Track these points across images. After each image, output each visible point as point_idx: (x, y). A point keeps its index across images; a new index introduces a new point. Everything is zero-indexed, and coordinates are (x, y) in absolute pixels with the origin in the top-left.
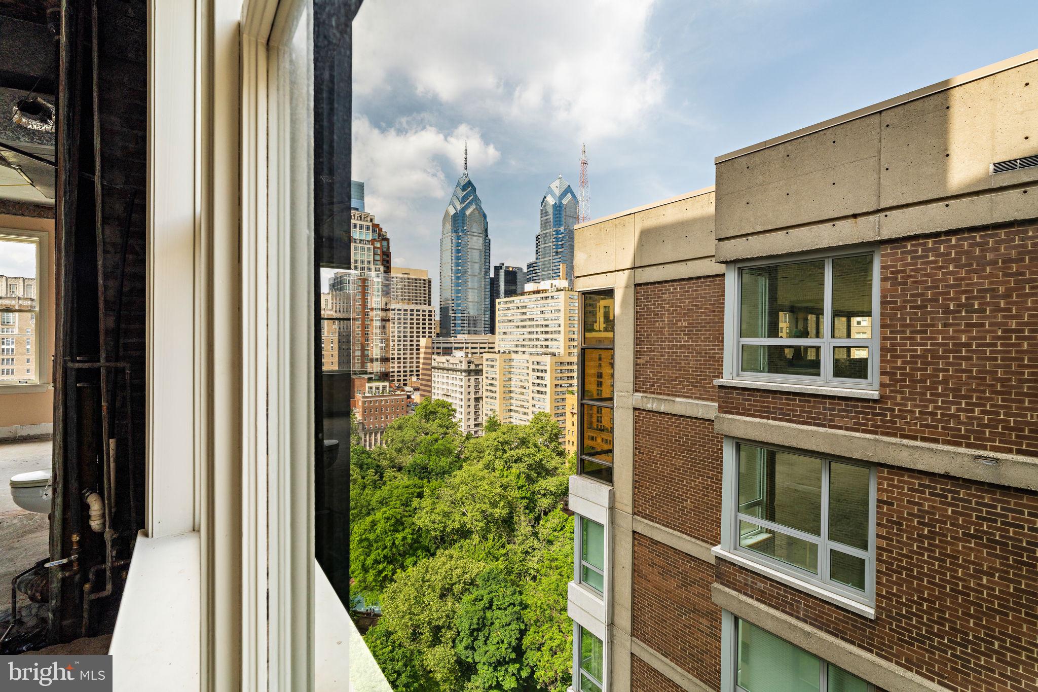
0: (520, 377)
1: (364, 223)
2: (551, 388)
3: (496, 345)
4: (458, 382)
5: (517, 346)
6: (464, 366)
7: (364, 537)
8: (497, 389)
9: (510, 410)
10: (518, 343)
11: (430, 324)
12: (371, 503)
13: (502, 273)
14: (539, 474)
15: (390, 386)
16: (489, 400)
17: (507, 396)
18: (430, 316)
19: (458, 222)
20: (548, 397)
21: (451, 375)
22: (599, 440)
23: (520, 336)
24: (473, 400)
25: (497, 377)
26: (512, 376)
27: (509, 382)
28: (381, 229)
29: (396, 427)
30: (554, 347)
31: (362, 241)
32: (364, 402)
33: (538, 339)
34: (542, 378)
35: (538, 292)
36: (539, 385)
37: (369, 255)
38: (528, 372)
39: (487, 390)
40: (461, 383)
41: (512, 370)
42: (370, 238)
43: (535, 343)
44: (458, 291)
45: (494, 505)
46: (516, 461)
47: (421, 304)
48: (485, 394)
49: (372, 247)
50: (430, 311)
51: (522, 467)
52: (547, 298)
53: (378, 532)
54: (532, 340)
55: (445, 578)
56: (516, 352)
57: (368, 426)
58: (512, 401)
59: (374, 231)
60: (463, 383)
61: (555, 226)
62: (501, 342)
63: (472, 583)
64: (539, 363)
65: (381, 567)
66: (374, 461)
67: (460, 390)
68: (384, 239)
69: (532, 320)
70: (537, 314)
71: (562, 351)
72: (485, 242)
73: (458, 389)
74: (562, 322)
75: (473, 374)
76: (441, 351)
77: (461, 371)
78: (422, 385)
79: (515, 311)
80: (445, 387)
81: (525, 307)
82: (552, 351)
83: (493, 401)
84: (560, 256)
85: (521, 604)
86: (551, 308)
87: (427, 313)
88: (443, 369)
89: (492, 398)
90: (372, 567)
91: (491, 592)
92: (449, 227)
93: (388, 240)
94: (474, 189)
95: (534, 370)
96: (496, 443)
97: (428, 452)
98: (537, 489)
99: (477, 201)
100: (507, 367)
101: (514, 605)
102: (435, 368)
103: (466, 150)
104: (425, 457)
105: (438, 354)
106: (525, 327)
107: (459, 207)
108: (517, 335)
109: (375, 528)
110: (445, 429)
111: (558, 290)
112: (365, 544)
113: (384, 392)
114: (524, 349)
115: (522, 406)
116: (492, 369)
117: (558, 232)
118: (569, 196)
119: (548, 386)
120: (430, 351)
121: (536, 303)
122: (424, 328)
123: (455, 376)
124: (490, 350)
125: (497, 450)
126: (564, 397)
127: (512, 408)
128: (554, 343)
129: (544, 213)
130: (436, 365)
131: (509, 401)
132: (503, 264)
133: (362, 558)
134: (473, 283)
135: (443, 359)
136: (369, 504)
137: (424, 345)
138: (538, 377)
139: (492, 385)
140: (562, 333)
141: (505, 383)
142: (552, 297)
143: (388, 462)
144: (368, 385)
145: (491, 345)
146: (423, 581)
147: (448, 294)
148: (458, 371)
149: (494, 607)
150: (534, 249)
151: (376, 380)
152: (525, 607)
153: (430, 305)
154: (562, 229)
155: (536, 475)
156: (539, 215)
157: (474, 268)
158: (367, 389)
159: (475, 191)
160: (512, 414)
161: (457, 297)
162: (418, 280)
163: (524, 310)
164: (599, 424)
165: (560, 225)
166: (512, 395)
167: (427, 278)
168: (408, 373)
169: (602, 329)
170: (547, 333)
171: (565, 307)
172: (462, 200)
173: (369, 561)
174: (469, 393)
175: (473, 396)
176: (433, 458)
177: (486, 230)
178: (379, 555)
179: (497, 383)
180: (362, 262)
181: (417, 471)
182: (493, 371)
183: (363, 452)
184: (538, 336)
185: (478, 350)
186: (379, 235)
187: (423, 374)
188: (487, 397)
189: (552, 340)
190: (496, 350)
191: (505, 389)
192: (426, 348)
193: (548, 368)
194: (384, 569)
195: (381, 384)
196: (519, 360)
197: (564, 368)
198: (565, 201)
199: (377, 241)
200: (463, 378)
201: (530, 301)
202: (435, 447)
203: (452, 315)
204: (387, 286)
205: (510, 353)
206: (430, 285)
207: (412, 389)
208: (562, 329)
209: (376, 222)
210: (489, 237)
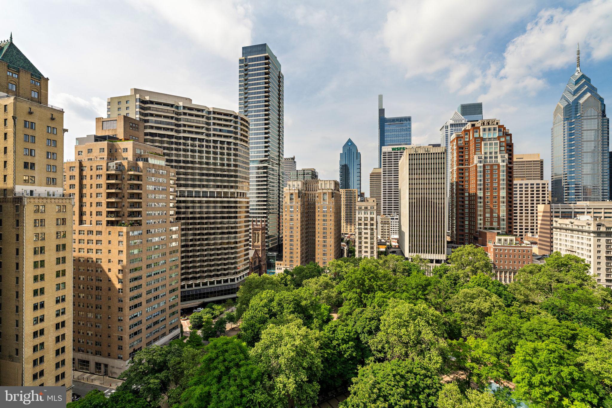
1: (492, 127)
4: (585, 241)
6: (592, 228)
7: (527, 358)
11: (544, 194)
12: (522, 329)
15: (516, 240)
18: (544, 188)
19: (572, 110)
21: (576, 235)
24: (603, 258)
28: (505, 128)
29: (528, 271)
31: (490, 139)
32: (495, 250)
37: (496, 148)
40: (589, 243)
42: (496, 136)
44: (570, 167)
47: (535, 179)
49: (498, 142)
50: (543, 184)
53: (542, 358)
57: (499, 266)
59: (500, 131)
60: (592, 243)
65: (547, 389)
66: (510, 294)
67: (588, 248)
68: (507, 135)
72: (603, 122)
73: (585, 247)
75: (603, 235)
76: (560, 214)
77: (589, 232)
78: (540, 240)
80: (569, 244)
87: (541, 186)
88: (567, 230)
90: (539, 386)
92: (561, 117)
93: (510, 135)
94: (588, 80)
102: (556, 228)
103: (578, 51)
104: (563, 302)
105: (556, 217)
107: (571, 99)
109: (537, 354)
110: (581, 280)
112: (529, 364)
113: (511, 244)
120: (548, 214)
122: (538, 197)
123: (580, 236)
130: (558, 226)
133: (528, 375)
135: (567, 221)
136: (519, 330)
137: (542, 210)
143: (522, 297)
144: (497, 238)
147: (561, 171)
148: (585, 232)
151: (502, 235)
153: (542, 179)
158: (497, 241)
159: (590, 82)
161: (571, 171)
162: (531, 162)
167: (539, 159)
168: (524, 231)
172: (575, 93)
173: (535, 380)
174: (599, 252)
175: (603, 254)
176: (572, 304)
177: (604, 112)
178: (545, 379)
180: (491, 153)
181: (555, 311)
183: (500, 285)
186: (503, 132)
187: (541, 232)
192: (544, 212)
195: (509, 238)
199: (502, 137)
200: (592, 238)
202: (575, 294)
203: (565, 186)
204: (511, 168)
206: (542, 165)
207: (529, 243)
209: (500, 124)
210: (608, 116)
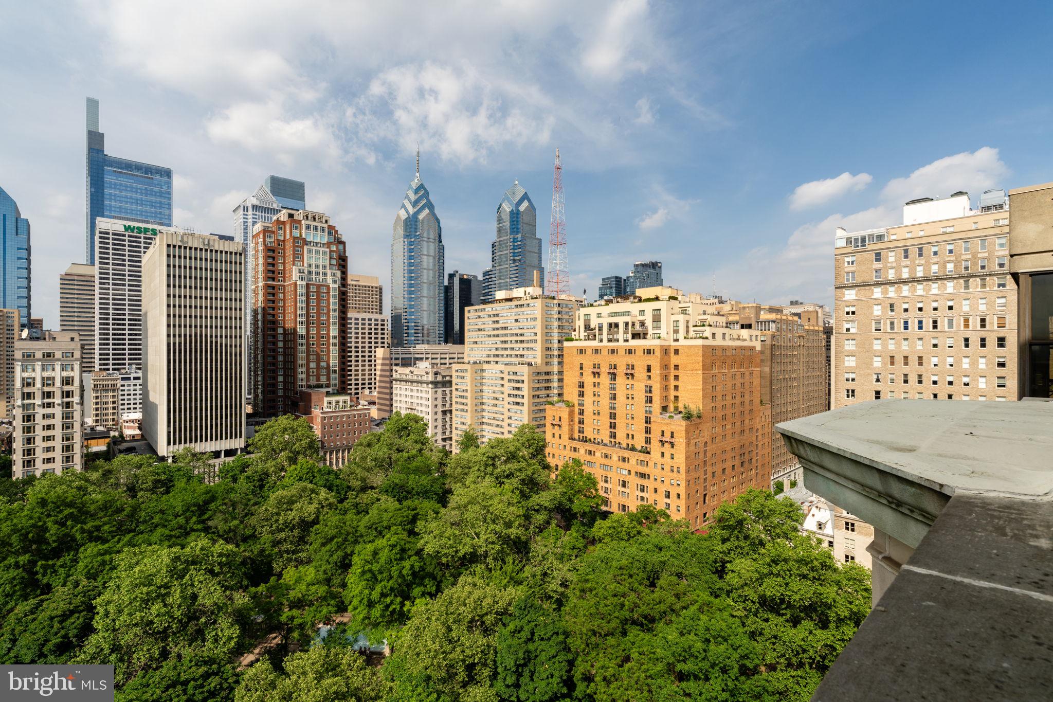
0: (492, 388)
1: (319, 225)
2: (529, 398)
3: (465, 356)
4: (424, 395)
5: (489, 356)
6: (431, 378)
7: (366, 568)
8: (468, 401)
9: (482, 423)
10: (489, 353)
11: (383, 334)
12: (359, 529)
13: (456, 281)
14: (531, 489)
15: (351, 401)
16: (459, 413)
17: (479, 408)
18: (383, 325)
19: (411, 226)
20: (525, 408)
21: (415, 387)
22: (582, 451)
23: (493, 346)
24: (440, 414)
25: (469, 388)
26: (484, 387)
27: (481, 394)
28: (336, 231)
29: (365, 444)
30: (529, 356)
31: (316, 244)
32: (323, 418)
33: (512, 349)
34: (518, 389)
35: (510, 300)
36: (515, 396)
37: (324, 259)
38: (502, 382)
39: (457, 403)
40: (427, 396)
41: (484, 381)
42: (325, 240)
43: (509, 352)
44: (410, 300)
45: (509, 525)
46: (508, 477)
47: (372, 312)
48: (454, 407)
49: (328, 250)
50: (383, 320)
51: (515, 482)
52: (522, 306)
53: (382, 561)
54: (506, 349)
55: (475, 608)
56: (487, 362)
57: (329, 443)
58: (484, 414)
59: (330, 233)
60: (429, 396)
61: (512, 233)
62: (470, 352)
63: (505, 612)
64: (515, 373)
65: (388, 600)
66: (343, 482)
67: (427, 403)
68: (339, 242)
69: (506, 328)
70: (511, 322)
71: (539, 361)
72: (439, 249)
73: (424, 402)
74: (539, 330)
75: (439, 385)
76: (399, 362)
77: (427, 383)
78: (378, 398)
79: (487, 319)
80: (409, 400)
81: (498, 315)
82: (528, 360)
83: (463, 413)
84: (518, 264)
85: (565, 633)
86: (527, 317)
87: (380, 322)
88: (406, 381)
89: (463, 410)
90: (380, 601)
91: (530, 622)
92: (401, 231)
93: (344, 243)
94: (427, 193)
95: (509, 381)
96: (485, 459)
97: (407, 471)
98: (531, 504)
99: (430, 206)
100: (479, 378)
101: (557, 633)
102: (396, 380)
103: (418, 152)
104: (403, 476)
105: (397, 365)
106: (498, 336)
107: (411, 210)
108: (490, 344)
109: (377, 557)
110: (420, 444)
111: (533, 298)
112: (368, 576)
113: (344, 407)
114: (497, 359)
115: (495, 418)
116: (462, 380)
117: (515, 240)
118: (526, 203)
119: (526, 397)
120: (388, 362)
121: (510, 311)
122: (376, 338)
123: (420, 389)
124: (460, 360)
125: (486, 465)
126: (542, 407)
127: (484, 420)
128: (530, 352)
129: (500, 220)
130: (398, 376)
131: (481, 414)
132: (457, 272)
133: (367, 591)
134: (426, 291)
135: (407, 370)
136: (356, 531)
137: (381, 356)
138: (514, 388)
139: (462, 397)
140: (539, 342)
141: (476, 394)
142: (528, 305)
143: (358, 483)
144: (326, 399)
145: (460, 356)
146: (447, 614)
147: (400, 304)
148: (424, 383)
149: (536, 638)
150: (491, 256)
151: (334, 394)
152: (567, 634)
153: (381, 313)
154: (519, 236)
155: (528, 491)
156: (496, 222)
157: (427, 276)
158: (325, 404)
159: (428, 195)
160: (484, 427)
161: (410, 305)
162: (368, 287)
163: (496, 319)
164: (581, 435)
165: (517, 233)
166: (484, 407)
167: (378, 285)
168: (360, 386)
169: (582, 337)
170: (522, 342)
171: (542, 315)
172: (415, 204)
173: (375, 595)
174: (436, 406)
175: (440, 409)
176: (412, 476)
177: (440, 236)
178: (385, 588)
179: (468, 394)
180: (317, 266)
181: (396, 491)
182: (463, 383)
183: (330, 472)
184: (512, 346)
185: (447, 361)
186: (335, 237)
187: (379, 387)
188: (457, 410)
189: (528, 349)
190: (466, 360)
191: (476, 401)
192: (384, 359)
193: (526, 378)
194: (392, 602)
195: (341, 398)
196: (491, 371)
197: (541, 378)
198: (522, 208)
199: (333, 244)
200: (430, 390)
201: (503, 309)
202: (414, 464)
203: (405, 324)
204: (344, 293)
205: (481, 363)
206: (381, 293)
207: (367, 403)
208: (539, 338)
209: (331, 223)
210: (443, 243)
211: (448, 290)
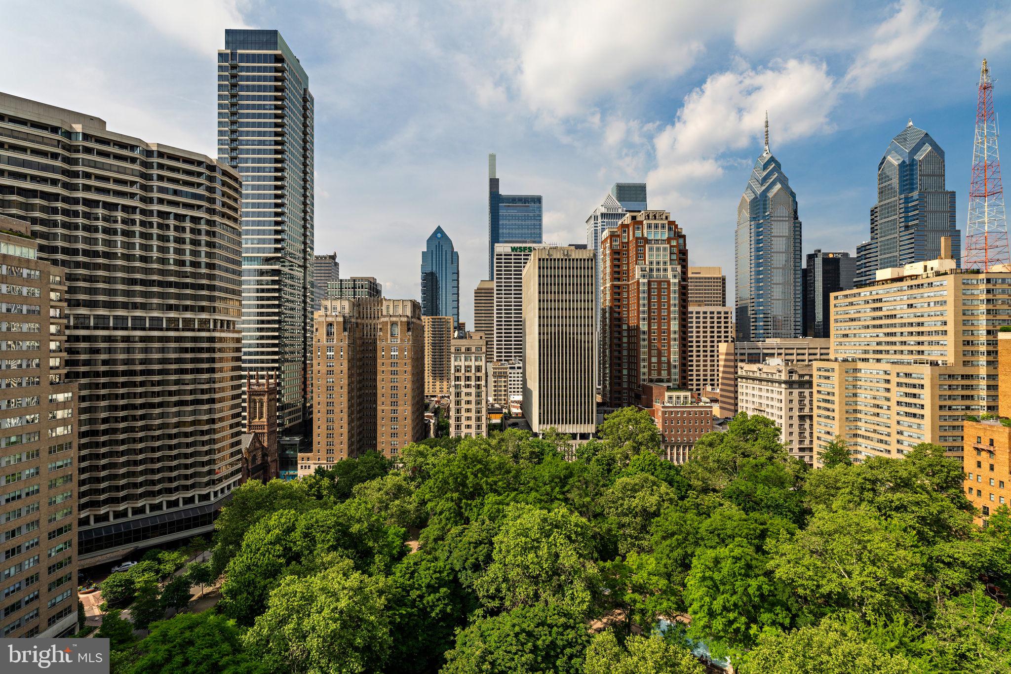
0: (872, 393)
1: (659, 222)
2: (932, 409)
3: (831, 351)
4: (775, 395)
5: (866, 352)
6: (784, 377)
7: (707, 574)
8: (836, 406)
9: (856, 435)
10: (867, 348)
11: (726, 327)
12: (700, 531)
13: (819, 261)
14: (937, 533)
15: (692, 397)
16: (822, 420)
17: (852, 416)
18: (726, 318)
19: (759, 206)
20: (927, 422)
21: (764, 386)
23: (872, 339)
24: (796, 419)
25: (836, 391)
26: (859, 391)
27: (854, 399)
28: (676, 226)
29: (707, 443)
30: (933, 352)
31: (657, 241)
32: (664, 413)
33: (904, 343)
34: (914, 396)
35: (901, 279)
36: (909, 405)
37: (665, 255)
38: (887, 386)
39: (819, 407)
40: (780, 397)
41: (859, 383)
42: (666, 237)
43: (898, 348)
44: (759, 288)
45: (898, 573)
46: (897, 509)
47: (714, 305)
48: (816, 412)
49: (668, 246)
50: (726, 313)
51: (909, 519)
52: (919, 286)
53: (725, 571)
54: (893, 343)
56: (864, 360)
57: (670, 438)
58: (859, 424)
59: (670, 229)
60: (783, 397)
61: (902, 192)
62: (838, 347)
64: (908, 375)
65: (731, 616)
66: (684, 479)
67: (779, 405)
68: (680, 236)
69: (893, 317)
70: (901, 309)
71: (951, 359)
72: (795, 227)
73: (775, 403)
74: (950, 317)
75: (796, 386)
76: (746, 357)
77: (780, 383)
78: (721, 396)
79: (864, 307)
80: (756, 400)
81: (880, 300)
82: (931, 358)
83: (828, 421)
84: (913, 231)
86: (928, 300)
87: (723, 315)
88: (754, 379)
89: (828, 417)
90: (722, 614)
92: (747, 214)
93: (684, 237)
94: (778, 165)
95: (899, 384)
96: (860, 480)
97: (753, 478)
98: (936, 553)
99: (783, 180)
100: (851, 379)
102: (742, 378)
103: (767, 122)
104: (750, 484)
105: (742, 361)
106: (881, 326)
107: (759, 190)
108: (868, 338)
109: (719, 566)
110: (770, 452)
111: (938, 274)
112: (709, 583)
113: (686, 403)
114: (879, 356)
115: (875, 431)
116: (827, 381)
117: (907, 200)
118: (928, 148)
119: (928, 407)
120: (732, 357)
121: (899, 293)
122: (719, 332)
123: (770, 388)
124: (823, 357)
125: (862, 489)
126: (956, 423)
127: (859, 432)
128: (935, 348)
129: (883, 178)
130: (744, 374)
131: (855, 423)
132: (819, 251)
133: (707, 599)
134: (778, 277)
135: (754, 367)
136: (697, 532)
137: (725, 351)
138: (907, 395)
139: (827, 401)
140: (951, 333)
141: (847, 399)
142: (930, 284)
143: (700, 483)
144: (667, 394)
145: (823, 351)
146: (804, 656)
148: (776, 382)
150: (869, 226)
151: (674, 389)
153: (724, 305)
154: (915, 194)
155: (932, 533)
156: (877, 182)
157: (779, 260)
158: (666, 399)
159: (780, 167)
160: (859, 440)
161: (759, 295)
162: (710, 278)
163: (878, 305)
165: (912, 190)
166: (859, 416)
167: (720, 276)
168: (702, 382)
170: (920, 334)
171: (956, 297)
172: (763, 182)
173: (717, 605)
174: (791, 409)
175: (796, 413)
176: (760, 486)
177: (796, 212)
178: (728, 602)
179: (836, 399)
180: (658, 263)
181: (741, 498)
182: (828, 384)
183: (671, 467)
184: (903, 339)
185: (806, 357)
186: (675, 232)
187: (722, 384)
188: (819, 416)
189: (930, 343)
190: (832, 357)
191: (847, 407)
192: (727, 354)
193: (927, 383)
194: (735, 620)
195: (682, 394)
196: (870, 371)
197: (955, 383)
198: (920, 156)
199: (673, 239)
200: (783, 391)
201: (888, 292)
202: (763, 473)
203: (752, 316)
204: (685, 288)
205: (854, 360)
206: (724, 283)
207: (708, 400)
208: (950, 328)
209: (671, 219)
210: (800, 219)
211: (807, 275)
